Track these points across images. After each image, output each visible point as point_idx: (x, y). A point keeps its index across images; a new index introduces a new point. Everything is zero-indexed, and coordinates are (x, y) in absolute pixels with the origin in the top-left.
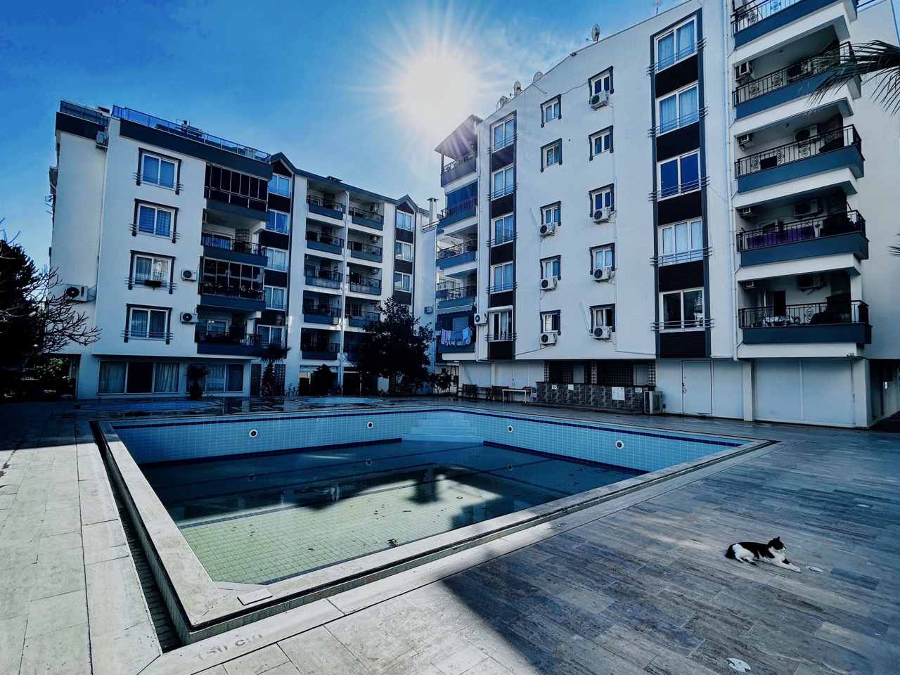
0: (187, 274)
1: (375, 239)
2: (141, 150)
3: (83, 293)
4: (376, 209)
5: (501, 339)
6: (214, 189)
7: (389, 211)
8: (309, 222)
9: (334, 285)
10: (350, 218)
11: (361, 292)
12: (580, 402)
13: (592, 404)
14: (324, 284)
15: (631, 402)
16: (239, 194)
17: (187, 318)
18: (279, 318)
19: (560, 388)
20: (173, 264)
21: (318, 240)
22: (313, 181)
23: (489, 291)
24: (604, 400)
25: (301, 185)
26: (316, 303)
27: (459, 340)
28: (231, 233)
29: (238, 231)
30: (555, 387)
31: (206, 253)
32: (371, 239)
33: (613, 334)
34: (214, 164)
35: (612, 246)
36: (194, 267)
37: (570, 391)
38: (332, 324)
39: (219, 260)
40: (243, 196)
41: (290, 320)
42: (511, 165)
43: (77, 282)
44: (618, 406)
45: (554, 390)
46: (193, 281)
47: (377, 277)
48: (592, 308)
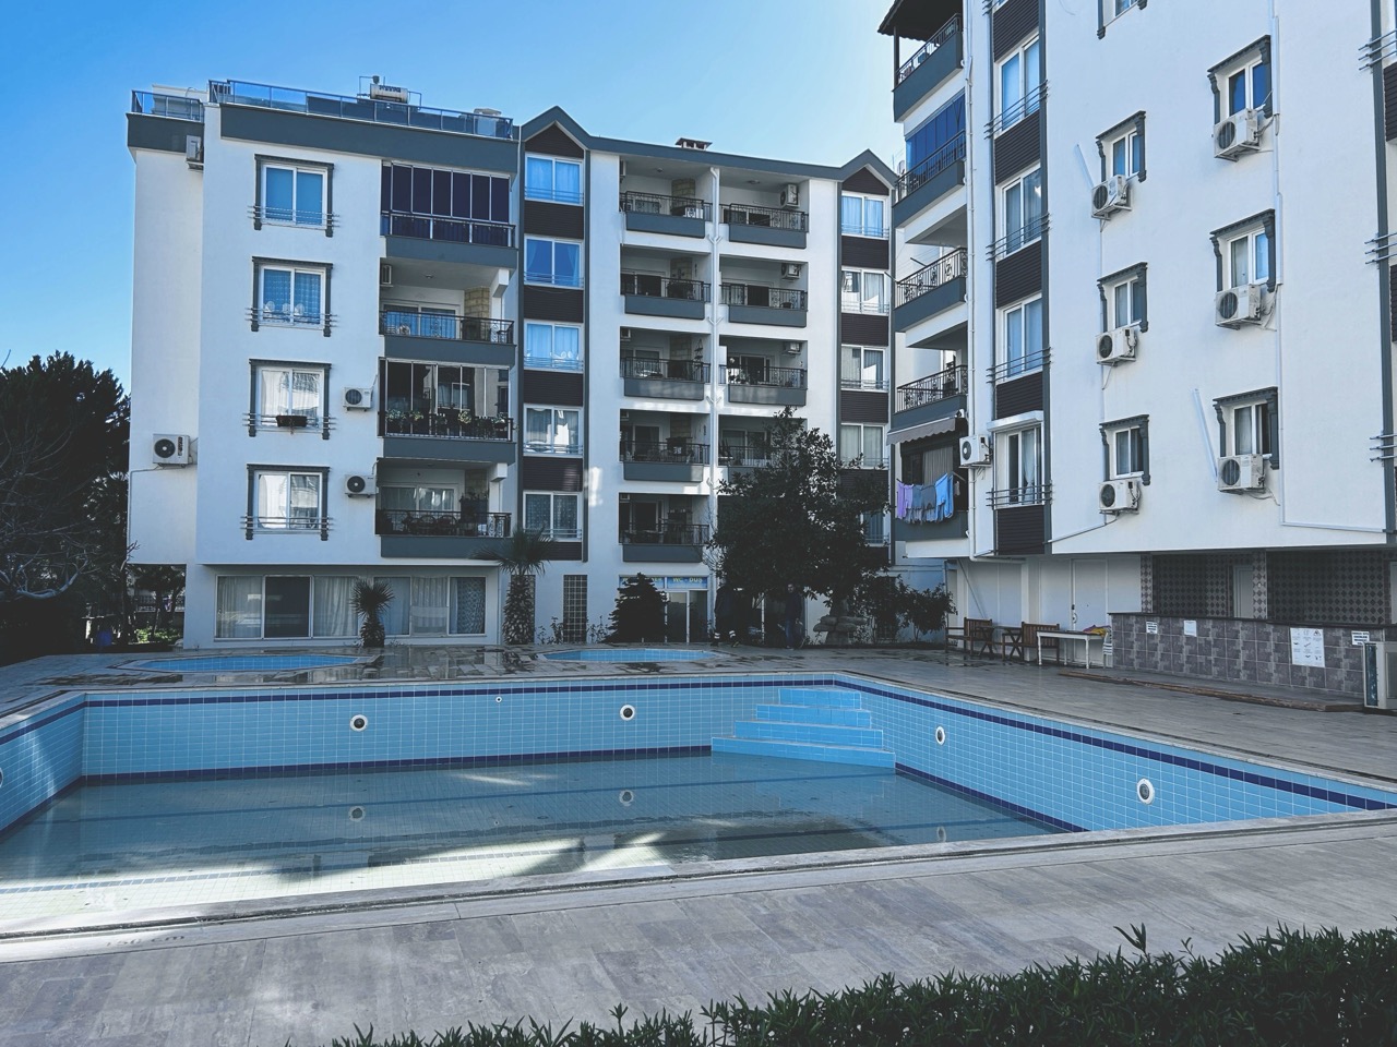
0: (353, 397)
1: (791, 271)
2: (260, 159)
3: (181, 449)
4: (791, 197)
5: (1026, 501)
6: (399, 214)
7: (820, 197)
8: (627, 252)
9: (689, 390)
10: (723, 229)
11: (755, 402)
12: (1214, 669)
13: (1243, 676)
14: (667, 392)
15: (1341, 674)
16: (451, 218)
17: (355, 486)
18: (571, 474)
19: (1165, 632)
20: (327, 378)
21: (664, 293)
22: (636, 159)
23: (993, 376)
24: (1272, 666)
25: (606, 168)
26: (663, 437)
27: (930, 507)
28: (453, 300)
29: (469, 295)
30: (1152, 628)
31: (388, 352)
32: (783, 273)
33: (1274, 474)
34: (397, 162)
35: (1268, 218)
36: (367, 379)
37: (1189, 638)
38: (688, 480)
39: (416, 362)
40: (459, 220)
41: (594, 477)
42: (1034, 37)
43: (171, 430)
44: (1309, 684)
45: (1152, 636)
46: (366, 410)
47: (797, 363)
48: (1221, 403)
